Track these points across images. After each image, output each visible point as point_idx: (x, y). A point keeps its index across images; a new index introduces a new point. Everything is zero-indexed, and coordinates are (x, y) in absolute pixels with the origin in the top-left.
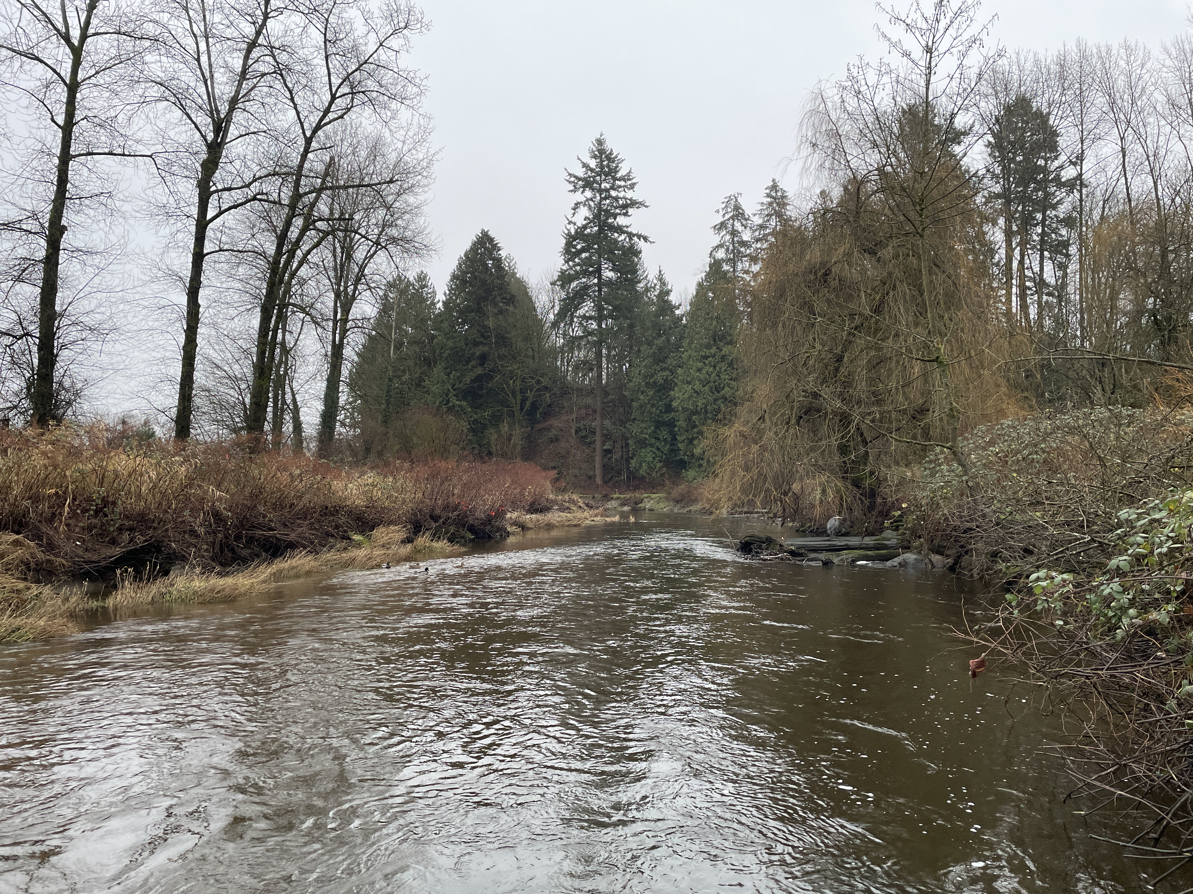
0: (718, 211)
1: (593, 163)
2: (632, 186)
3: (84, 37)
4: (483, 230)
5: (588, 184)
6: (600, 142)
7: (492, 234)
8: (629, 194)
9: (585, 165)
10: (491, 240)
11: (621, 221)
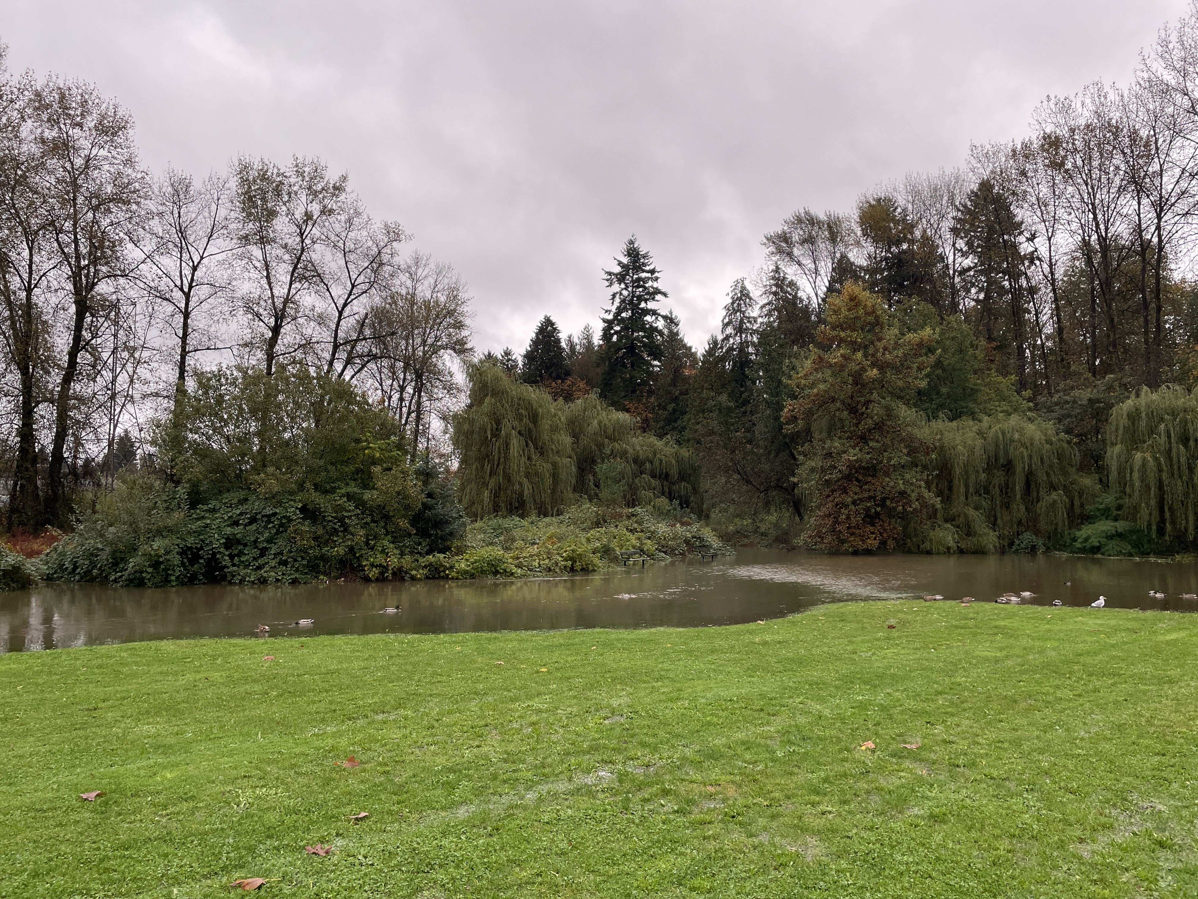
0: (728, 294)
1: (625, 260)
2: (657, 279)
3: (191, 287)
4: (546, 316)
5: (621, 278)
6: (632, 242)
7: (553, 319)
8: (655, 285)
9: (620, 263)
10: (552, 324)
11: (651, 305)
